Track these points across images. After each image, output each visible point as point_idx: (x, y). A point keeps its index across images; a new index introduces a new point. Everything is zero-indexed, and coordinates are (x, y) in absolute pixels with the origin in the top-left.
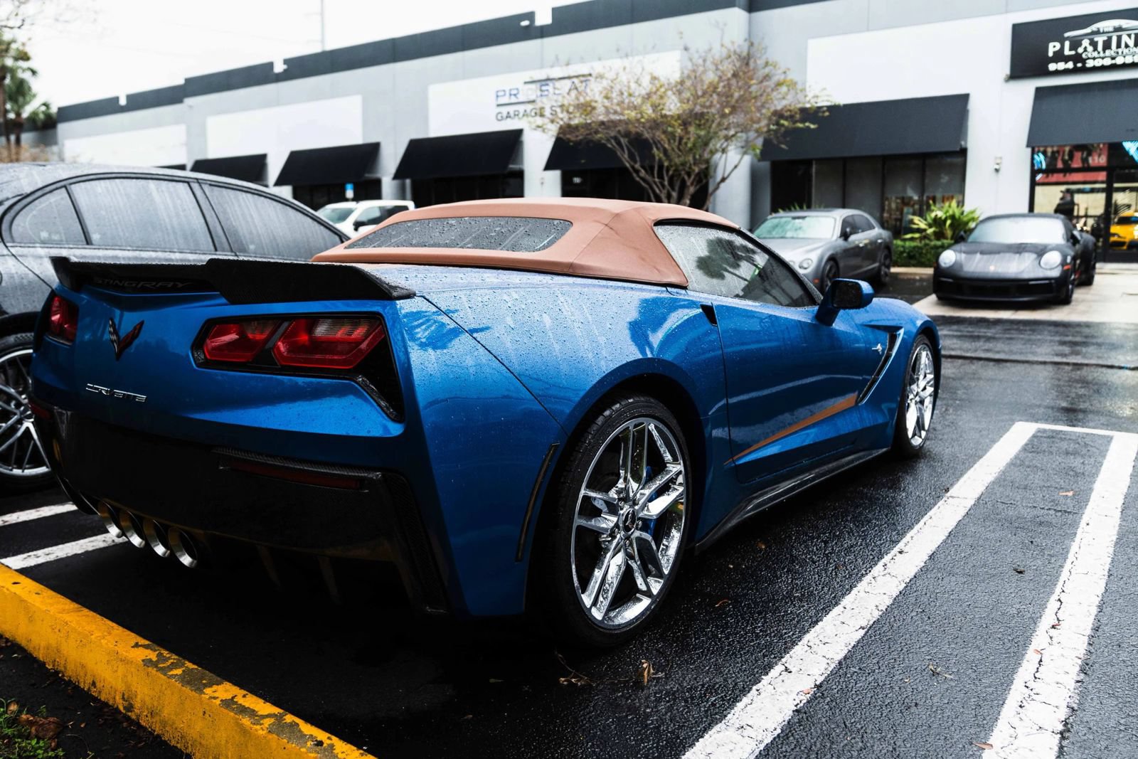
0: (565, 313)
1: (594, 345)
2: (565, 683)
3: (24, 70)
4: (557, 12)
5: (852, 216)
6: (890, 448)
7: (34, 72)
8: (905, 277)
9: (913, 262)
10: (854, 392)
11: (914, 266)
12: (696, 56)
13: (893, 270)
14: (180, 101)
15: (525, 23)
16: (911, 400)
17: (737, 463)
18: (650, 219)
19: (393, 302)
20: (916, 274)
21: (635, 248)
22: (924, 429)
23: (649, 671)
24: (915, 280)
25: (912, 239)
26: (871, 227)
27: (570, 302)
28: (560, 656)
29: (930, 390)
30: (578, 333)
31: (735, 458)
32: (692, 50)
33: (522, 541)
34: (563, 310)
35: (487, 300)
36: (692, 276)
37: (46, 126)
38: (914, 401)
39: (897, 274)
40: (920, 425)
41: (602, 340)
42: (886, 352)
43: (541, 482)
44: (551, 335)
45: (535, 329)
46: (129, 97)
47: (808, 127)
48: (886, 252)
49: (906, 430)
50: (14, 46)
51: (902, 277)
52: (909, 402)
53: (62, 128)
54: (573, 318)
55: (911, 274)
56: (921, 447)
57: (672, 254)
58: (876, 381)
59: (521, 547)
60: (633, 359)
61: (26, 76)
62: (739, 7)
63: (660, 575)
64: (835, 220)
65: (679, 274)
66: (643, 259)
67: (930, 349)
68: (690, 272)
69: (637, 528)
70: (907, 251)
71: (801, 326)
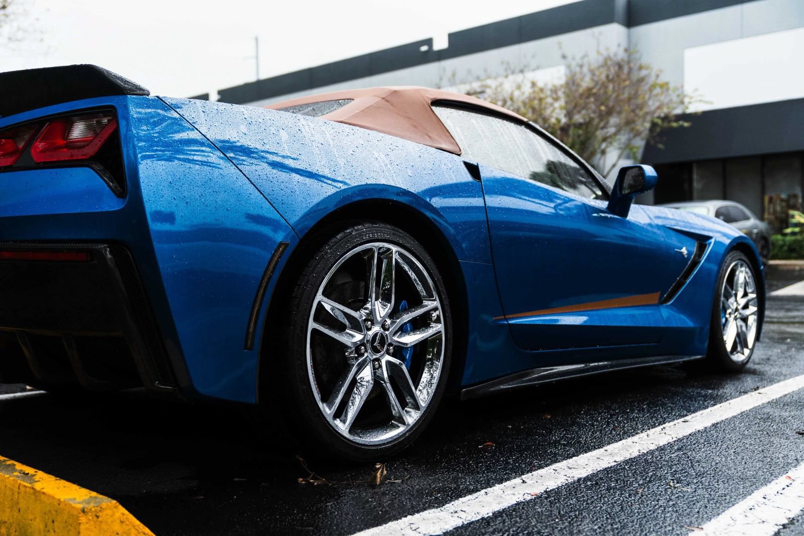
0: (304, 133)
1: (332, 163)
2: (303, 482)
4: (452, 37)
5: (726, 207)
6: (704, 356)
8: (785, 268)
9: (794, 255)
10: (657, 291)
11: (796, 258)
12: (574, 64)
13: (772, 262)
15: (424, 48)
16: (730, 314)
17: (509, 322)
18: (428, 97)
19: (125, 96)
20: (795, 265)
21: (409, 118)
22: (747, 347)
23: (382, 472)
24: (794, 271)
25: (793, 234)
26: (747, 218)
27: (312, 126)
28: (301, 459)
29: (753, 309)
30: (316, 151)
31: (507, 317)
32: (569, 58)
33: (251, 330)
34: (303, 130)
35: (223, 110)
36: (468, 150)
38: (733, 316)
39: (777, 266)
40: (741, 340)
41: (341, 162)
42: (692, 257)
43: (270, 277)
44: (286, 147)
45: (270, 139)
47: (682, 127)
48: (762, 242)
49: (723, 343)
51: (781, 268)
52: (727, 316)
54: (312, 139)
55: (791, 265)
56: (744, 364)
57: (448, 128)
58: (683, 284)
59: (250, 336)
60: (374, 183)
62: (619, 22)
63: (417, 407)
64: (709, 210)
65: (452, 143)
66: (415, 127)
67: (747, 263)
68: (466, 146)
69: (388, 353)
70: (787, 243)
71: (586, 210)
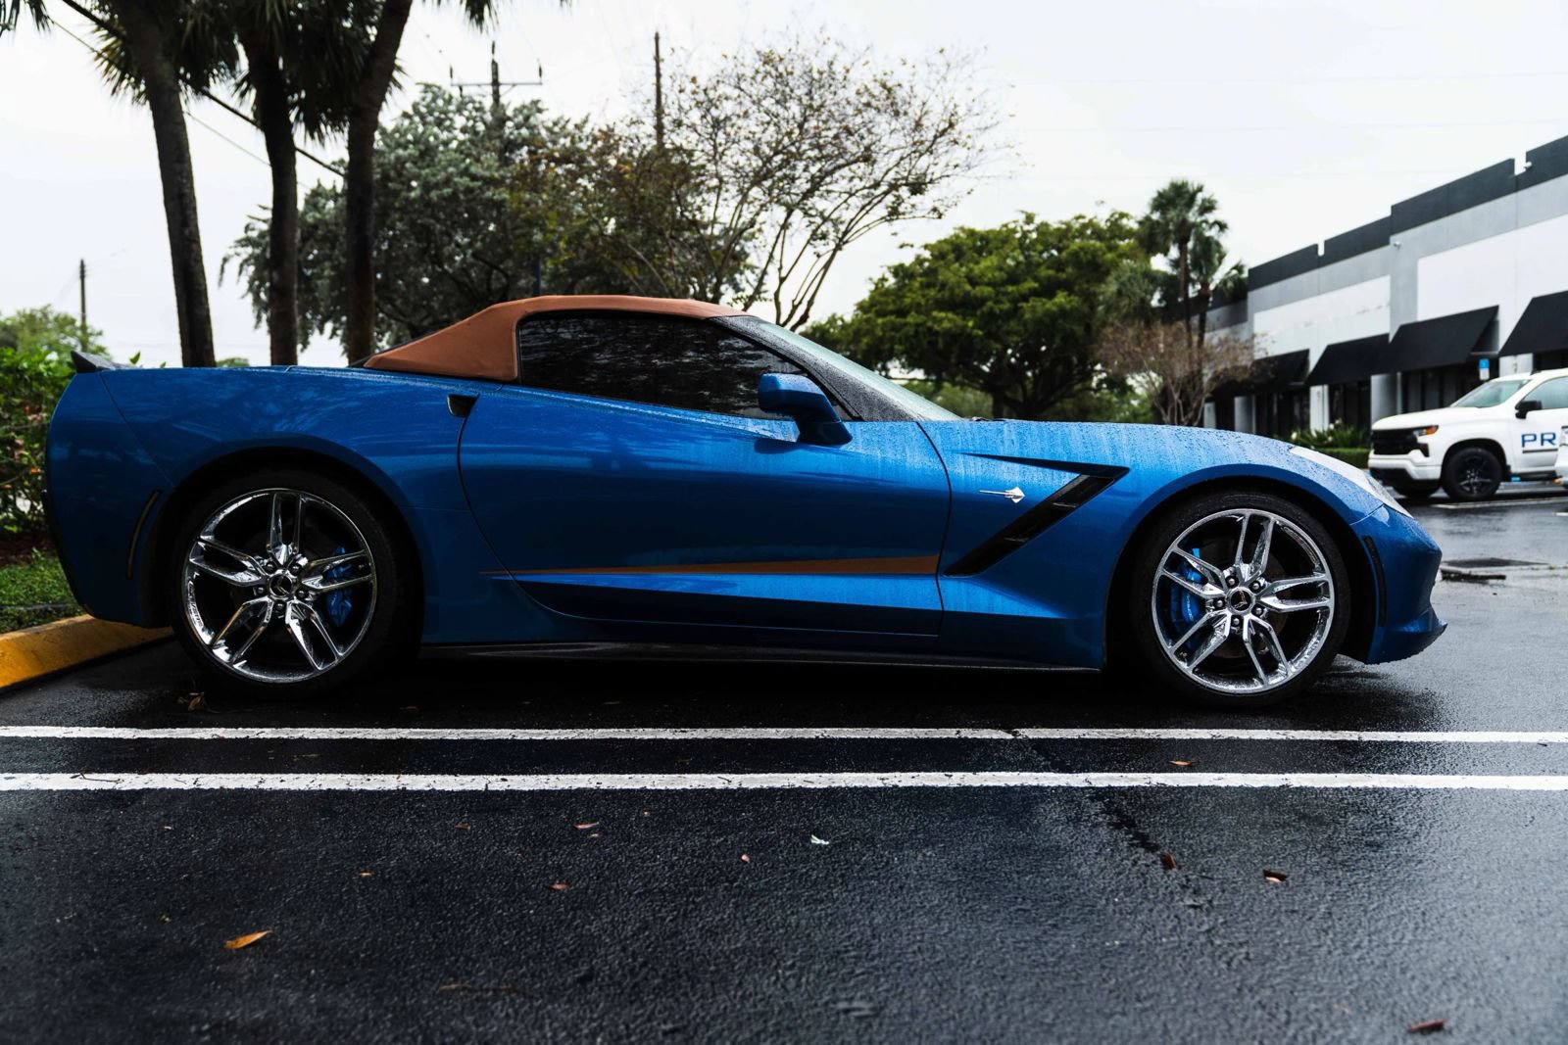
3: (1211, 226)
7: (1222, 227)
14: (1386, 242)
17: (519, 579)
31: (515, 572)
37: (1237, 295)
43: (146, 518)
46: (1328, 243)
50: (1200, 197)
53: (1254, 296)
59: (130, 567)
61: (1213, 233)
